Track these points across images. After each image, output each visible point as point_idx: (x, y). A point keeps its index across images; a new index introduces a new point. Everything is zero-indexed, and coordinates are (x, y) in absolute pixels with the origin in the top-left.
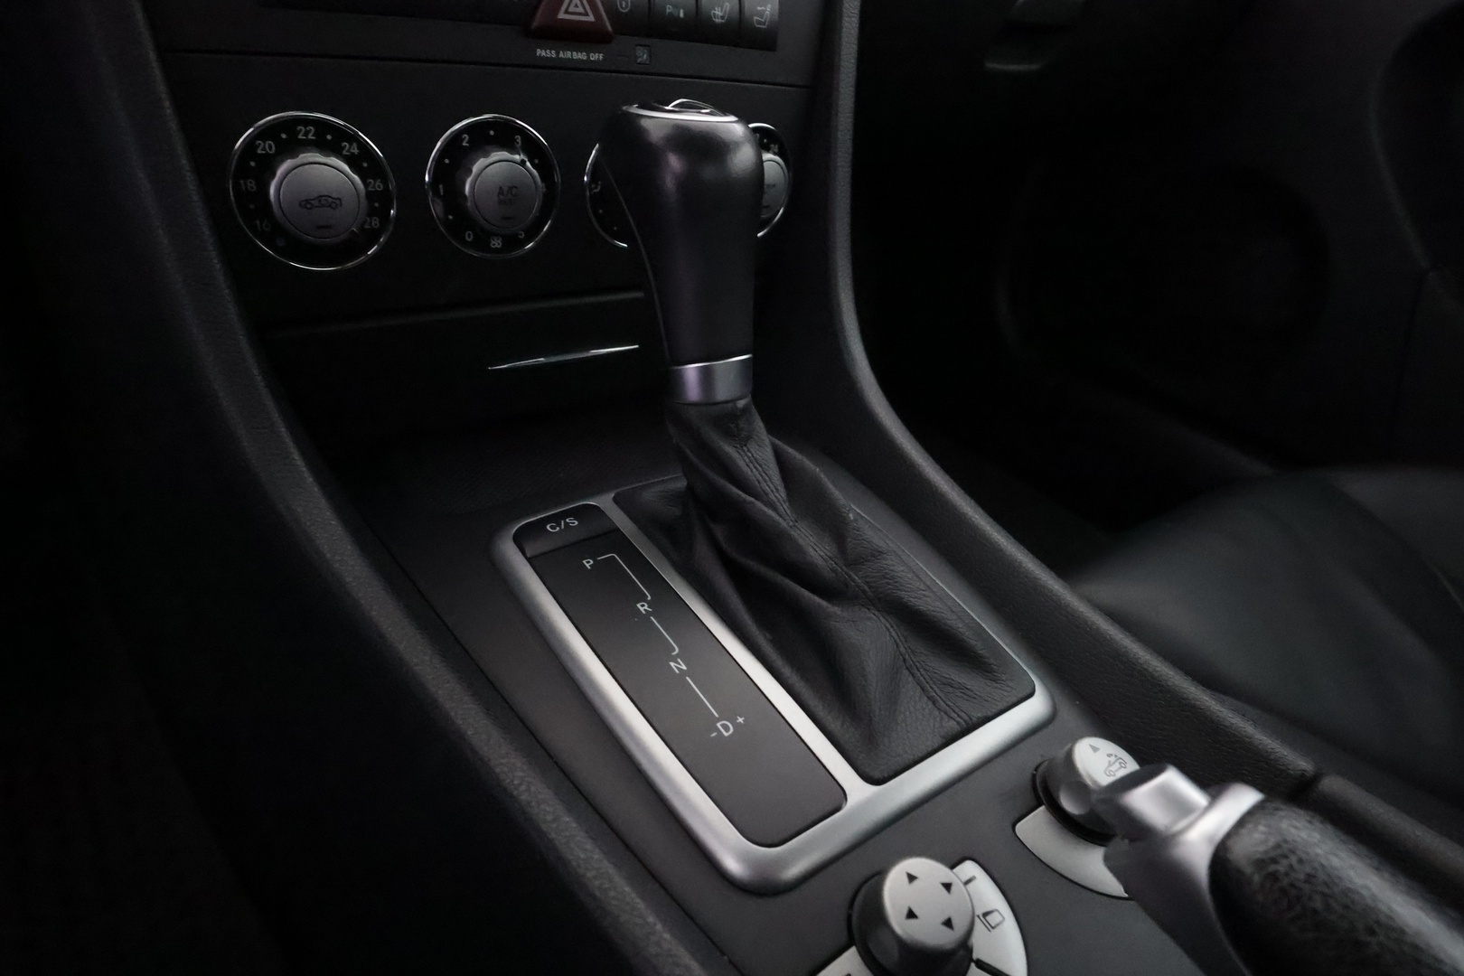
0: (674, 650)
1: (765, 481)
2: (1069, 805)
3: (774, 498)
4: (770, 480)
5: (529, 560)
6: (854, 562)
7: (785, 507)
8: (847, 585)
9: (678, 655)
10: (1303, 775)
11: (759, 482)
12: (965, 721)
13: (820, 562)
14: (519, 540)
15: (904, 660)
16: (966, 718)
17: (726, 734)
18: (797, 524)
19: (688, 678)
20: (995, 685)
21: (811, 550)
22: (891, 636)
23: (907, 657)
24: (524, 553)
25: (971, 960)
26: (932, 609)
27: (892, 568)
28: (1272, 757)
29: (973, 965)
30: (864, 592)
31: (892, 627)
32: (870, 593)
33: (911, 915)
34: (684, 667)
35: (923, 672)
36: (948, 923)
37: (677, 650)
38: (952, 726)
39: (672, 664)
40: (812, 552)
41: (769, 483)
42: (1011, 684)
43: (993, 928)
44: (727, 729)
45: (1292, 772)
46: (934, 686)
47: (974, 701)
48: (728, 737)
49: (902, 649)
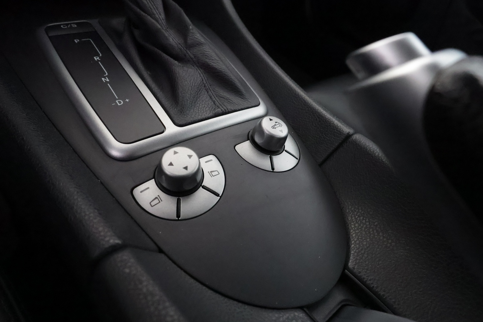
0: (106, 74)
1: (155, 9)
2: (257, 139)
3: (157, 16)
4: (157, 9)
5: (49, 37)
6: (190, 47)
7: (164, 22)
8: (185, 55)
9: (107, 76)
10: (348, 134)
11: (151, 9)
12: (225, 110)
13: (174, 44)
14: (47, 30)
15: (205, 86)
16: (226, 109)
17: (119, 104)
18: (167, 29)
19: (108, 84)
20: (243, 100)
21: (171, 39)
22: (200, 76)
23: (206, 85)
24: (47, 35)
25: (201, 185)
26: (220, 67)
27: (205, 50)
28: (339, 128)
29: (201, 187)
30: (192, 59)
31: (202, 73)
32: (194, 59)
33: (171, 164)
34: (108, 80)
35: (212, 91)
36: (186, 168)
37: (107, 74)
38: (219, 110)
39: (103, 79)
40: (171, 40)
41: (156, 10)
42: (250, 100)
43: (213, 176)
44: (120, 103)
45: (344, 132)
46: (216, 98)
47: (232, 104)
48: (120, 105)
49: (205, 82)
